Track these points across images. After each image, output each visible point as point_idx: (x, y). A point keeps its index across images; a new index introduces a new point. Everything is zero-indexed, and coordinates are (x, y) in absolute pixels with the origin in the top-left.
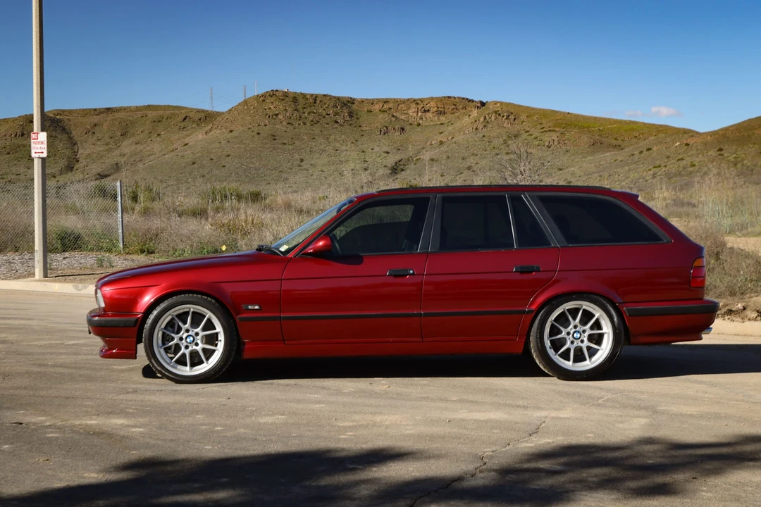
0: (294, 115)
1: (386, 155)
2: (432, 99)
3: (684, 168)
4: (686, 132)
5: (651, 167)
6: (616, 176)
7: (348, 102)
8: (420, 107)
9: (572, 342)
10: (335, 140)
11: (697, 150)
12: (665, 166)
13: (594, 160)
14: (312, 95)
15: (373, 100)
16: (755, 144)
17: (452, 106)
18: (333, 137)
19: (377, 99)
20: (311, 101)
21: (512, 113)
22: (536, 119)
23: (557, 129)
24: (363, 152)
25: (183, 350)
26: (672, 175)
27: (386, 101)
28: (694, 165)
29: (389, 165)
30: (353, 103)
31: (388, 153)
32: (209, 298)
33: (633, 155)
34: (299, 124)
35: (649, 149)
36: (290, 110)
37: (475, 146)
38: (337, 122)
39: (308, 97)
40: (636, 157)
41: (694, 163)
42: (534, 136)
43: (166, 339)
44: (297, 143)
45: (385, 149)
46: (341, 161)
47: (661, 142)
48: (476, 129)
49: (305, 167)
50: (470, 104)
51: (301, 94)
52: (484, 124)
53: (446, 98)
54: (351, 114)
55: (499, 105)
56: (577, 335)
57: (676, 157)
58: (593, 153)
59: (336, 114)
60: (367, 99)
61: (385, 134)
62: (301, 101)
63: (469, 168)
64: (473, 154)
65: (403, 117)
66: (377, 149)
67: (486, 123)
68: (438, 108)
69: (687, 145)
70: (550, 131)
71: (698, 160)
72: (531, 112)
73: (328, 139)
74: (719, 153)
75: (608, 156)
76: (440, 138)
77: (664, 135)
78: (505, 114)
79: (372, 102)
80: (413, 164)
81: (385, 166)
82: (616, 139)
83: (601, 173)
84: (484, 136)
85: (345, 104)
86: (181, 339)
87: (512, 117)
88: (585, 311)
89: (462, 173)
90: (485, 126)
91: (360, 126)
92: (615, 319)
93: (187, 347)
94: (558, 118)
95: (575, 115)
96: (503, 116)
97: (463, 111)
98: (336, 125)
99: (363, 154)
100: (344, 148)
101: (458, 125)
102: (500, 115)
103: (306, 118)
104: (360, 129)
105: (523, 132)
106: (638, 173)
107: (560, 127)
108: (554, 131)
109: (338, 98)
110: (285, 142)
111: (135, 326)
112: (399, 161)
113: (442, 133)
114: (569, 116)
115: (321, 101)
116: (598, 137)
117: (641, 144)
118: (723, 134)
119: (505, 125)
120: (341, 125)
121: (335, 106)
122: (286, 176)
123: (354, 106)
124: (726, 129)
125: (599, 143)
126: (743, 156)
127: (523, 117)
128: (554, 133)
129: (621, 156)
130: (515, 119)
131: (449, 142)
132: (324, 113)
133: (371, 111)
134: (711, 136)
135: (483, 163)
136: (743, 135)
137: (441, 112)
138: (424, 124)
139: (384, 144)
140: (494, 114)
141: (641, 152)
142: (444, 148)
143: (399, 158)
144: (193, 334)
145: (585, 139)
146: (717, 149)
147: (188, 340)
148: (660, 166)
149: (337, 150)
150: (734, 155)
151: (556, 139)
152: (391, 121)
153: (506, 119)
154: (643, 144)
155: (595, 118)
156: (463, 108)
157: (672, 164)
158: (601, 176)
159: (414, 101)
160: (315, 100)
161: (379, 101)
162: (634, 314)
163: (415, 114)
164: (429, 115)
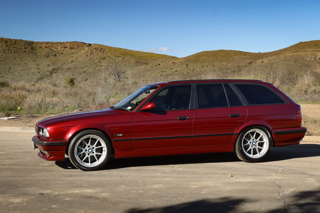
0: (6, 48)
1: (48, 66)
2: (68, 42)
3: (173, 72)
4: (174, 58)
5: (160, 72)
6: (146, 76)
7: (31, 43)
8: (62, 45)
9: (252, 146)
10: (25, 59)
11: (178, 65)
12: (166, 72)
13: (136, 69)
14: (14, 40)
15: (42, 42)
16: (200, 63)
17: (76, 46)
18: (24, 58)
19: (44, 42)
20: (14, 42)
21: (102, 49)
22: (112, 52)
23: (121, 56)
24: (38, 65)
25: (87, 156)
26: (168, 75)
27: (48, 43)
28: (177, 71)
29: (50, 71)
30: (33, 44)
31: (49, 65)
32: (99, 132)
33: (153, 67)
34: (9, 52)
35: (159, 65)
36: (4, 46)
37: (87, 63)
38: (26, 52)
39: (12, 40)
40: (154, 68)
41: (177, 70)
42: (112, 59)
43: (79, 151)
44: (8, 61)
45: (48, 64)
46: (28, 69)
47: (164, 62)
48: (87, 55)
49: (11, 71)
50: (85, 45)
51: (9, 39)
52: (90, 53)
53: (74, 42)
54: (32, 49)
55: (97, 45)
56: (254, 143)
57: (170, 68)
58: (136, 66)
59: (25, 48)
60: (39, 42)
61: (47, 57)
62: (9, 43)
63: (84, 72)
64: (86, 66)
65: (55, 50)
66: (44, 64)
67: (92, 53)
68: (71, 46)
69: (174, 63)
70: (119, 56)
71: (178, 69)
72: (110, 49)
73: (22, 59)
74: (187, 66)
75: (142, 67)
76: (72, 59)
77: (165, 59)
78: (99, 49)
79: (42, 43)
80: (60, 71)
81: (48, 71)
82: (146, 60)
83: (140, 74)
84: (91, 58)
85: (29, 44)
86: (86, 150)
87: (102, 51)
88: (257, 133)
89: (81, 74)
90: (91, 54)
91: (36, 54)
92: (270, 136)
93: (89, 154)
94: (122, 51)
95: (128, 50)
96: (99, 50)
97: (82, 48)
98: (25, 53)
99: (38, 66)
100: (29, 63)
101: (79, 53)
102: (97, 50)
103: (12, 50)
104: (36, 55)
105: (107, 57)
106: (155, 74)
107: (122, 55)
108: (120, 56)
109: (26, 41)
110: (2, 60)
111: (65, 145)
112: (54, 69)
113: (72, 57)
114: (126, 50)
115: (18, 42)
116: (138, 59)
117: (156, 62)
118: (188, 59)
119: (100, 54)
120: (27, 53)
121: (25, 45)
122: (3, 75)
123: (33, 45)
124: (189, 57)
125: (139, 62)
126: (196, 67)
127: (107, 51)
128: (120, 57)
129: (148, 67)
130: (103, 52)
131: (76, 61)
132: (20, 48)
133: (41, 47)
134: (183, 60)
135: (90, 70)
136: (196, 59)
137: (72, 48)
138: (65, 53)
139: (47, 61)
140: (95, 49)
141: (156, 66)
142: (73, 63)
143: (54, 68)
144: (92, 148)
145: (133, 60)
146: (185, 65)
147: (89, 151)
148: (163, 71)
149: (26, 64)
150: (193, 67)
151: (121, 60)
152: (50, 51)
153: (100, 51)
154: (157, 62)
155: (137, 51)
156: (81, 47)
157: (168, 71)
158: (140, 75)
159: (60, 43)
160: (16, 42)
161: (44, 43)
162: (277, 134)
163: (61, 49)
164: (67, 49)
